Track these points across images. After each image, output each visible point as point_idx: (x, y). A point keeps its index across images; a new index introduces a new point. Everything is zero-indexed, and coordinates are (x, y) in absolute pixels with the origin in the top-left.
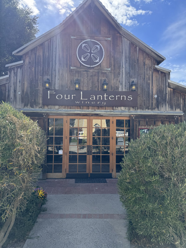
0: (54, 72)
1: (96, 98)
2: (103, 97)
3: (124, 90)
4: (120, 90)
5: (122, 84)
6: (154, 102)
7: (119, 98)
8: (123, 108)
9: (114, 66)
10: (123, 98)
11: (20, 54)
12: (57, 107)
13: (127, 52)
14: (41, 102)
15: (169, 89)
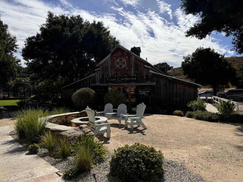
0: (109, 71)
1: (123, 79)
2: (125, 79)
3: (133, 76)
4: (132, 76)
5: (132, 74)
6: (145, 80)
7: (131, 79)
8: (133, 83)
9: (129, 67)
10: (133, 79)
11: (98, 66)
12: (110, 83)
13: (134, 61)
14: (105, 82)
15: (150, 74)
